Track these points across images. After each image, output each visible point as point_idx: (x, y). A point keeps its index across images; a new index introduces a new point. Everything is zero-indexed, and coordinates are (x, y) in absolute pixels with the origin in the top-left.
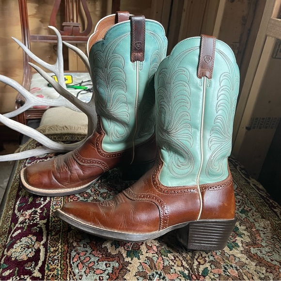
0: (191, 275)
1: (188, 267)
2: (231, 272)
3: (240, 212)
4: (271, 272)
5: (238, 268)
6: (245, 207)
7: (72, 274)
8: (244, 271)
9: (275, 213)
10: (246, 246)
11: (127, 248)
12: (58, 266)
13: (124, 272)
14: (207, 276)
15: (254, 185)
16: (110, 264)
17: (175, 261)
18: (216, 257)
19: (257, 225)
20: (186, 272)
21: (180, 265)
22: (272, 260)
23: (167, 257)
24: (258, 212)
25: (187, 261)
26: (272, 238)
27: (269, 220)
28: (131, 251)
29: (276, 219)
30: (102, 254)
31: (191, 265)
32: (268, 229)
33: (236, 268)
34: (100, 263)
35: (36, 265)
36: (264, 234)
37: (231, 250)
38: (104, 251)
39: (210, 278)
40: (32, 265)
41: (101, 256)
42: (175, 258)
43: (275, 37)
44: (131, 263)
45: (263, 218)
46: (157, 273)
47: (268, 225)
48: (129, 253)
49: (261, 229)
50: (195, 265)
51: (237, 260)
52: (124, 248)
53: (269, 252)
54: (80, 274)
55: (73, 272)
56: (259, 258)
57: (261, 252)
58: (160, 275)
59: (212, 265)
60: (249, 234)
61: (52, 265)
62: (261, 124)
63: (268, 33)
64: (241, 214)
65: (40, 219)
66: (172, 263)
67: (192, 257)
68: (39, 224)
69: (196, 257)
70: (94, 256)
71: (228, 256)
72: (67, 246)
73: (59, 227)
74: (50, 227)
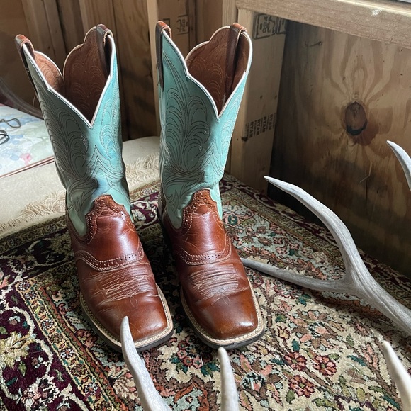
0: (284, 358)
1: (275, 350)
2: (319, 331)
3: (289, 255)
5: (323, 323)
6: (291, 246)
8: (330, 323)
9: (322, 238)
10: (317, 293)
11: (199, 365)
13: (213, 397)
14: (301, 350)
15: (284, 212)
16: (191, 397)
17: (259, 351)
18: (296, 322)
19: (314, 262)
20: (277, 357)
21: (267, 353)
22: (348, 297)
23: (248, 350)
24: (307, 245)
25: (271, 343)
26: (335, 270)
27: (321, 250)
28: (205, 366)
29: (327, 245)
30: (174, 390)
31: (277, 346)
32: (326, 262)
33: (321, 323)
34: (178, 402)
36: (325, 269)
37: (305, 305)
38: (174, 384)
39: (304, 349)
41: (174, 394)
42: (256, 347)
44: (214, 382)
45: (315, 251)
46: (249, 376)
47: (324, 257)
48: (204, 371)
49: (320, 265)
50: (281, 343)
51: (317, 313)
52: (194, 366)
56: (335, 301)
58: (254, 377)
59: (298, 334)
62: (258, 128)
64: (291, 257)
65: (61, 389)
66: (257, 356)
67: (273, 336)
68: (63, 396)
69: (277, 334)
70: (166, 397)
71: (306, 314)
72: (124, 405)
73: (94, 385)
74: (82, 393)
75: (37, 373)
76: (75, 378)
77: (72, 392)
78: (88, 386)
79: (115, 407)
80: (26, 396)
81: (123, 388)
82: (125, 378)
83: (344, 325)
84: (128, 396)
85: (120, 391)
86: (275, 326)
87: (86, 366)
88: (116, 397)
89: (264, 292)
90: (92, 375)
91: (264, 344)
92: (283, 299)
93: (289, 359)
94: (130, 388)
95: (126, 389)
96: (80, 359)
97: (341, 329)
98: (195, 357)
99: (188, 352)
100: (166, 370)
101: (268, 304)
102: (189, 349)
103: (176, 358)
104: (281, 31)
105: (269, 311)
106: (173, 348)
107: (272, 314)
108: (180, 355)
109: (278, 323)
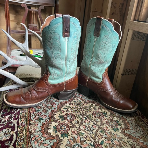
0: (95, 145)
1: (93, 141)
2: (115, 142)
4: (135, 142)
5: (119, 140)
7: (31, 146)
8: (122, 141)
10: (123, 129)
11: (61, 133)
12: (23, 143)
13: (59, 144)
14: (103, 145)
17: (86, 138)
18: (108, 135)
19: (128, 119)
21: (89, 140)
22: (136, 136)
23: (82, 136)
25: (93, 138)
26: (136, 125)
27: (133, 117)
28: (63, 134)
29: (137, 116)
30: (48, 136)
31: (95, 140)
32: (133, 121)
33: (118, 140)
34: (46, 140)
35: (11, 142)
36: (131, 124)
37: (115, 131)
38: (49, 134)
39: (105, 145)
40: (9, 143)
42: (86, 137)
43: (133, 30)
44: (63, 140)
45: (131, 116)
46: (77, 144)
48: (62, 135)
49: (130, 121)
50: (97, 139)
51: (118, 136)
52: (60, 132)
53: (134, 132)
54: (35, 146)
55: (32, 146)
56: (129, 135)
57: (130, 132)
58: (79, 145)
59: (106, 139)
60: (124, 124)
61: (20, 142)
62: (129, 72)
63: (129, 28)
65: (14, 120)
66: (85, 139)
67: (96, 136)
68: (13, 122)
69: (97, 136)
70: (43, 137)
71: (114, 134)
72: (28, 132)
73: (24, 123)
74: (19, 124)
75: (11, 113)
76: (20, 119)
77: (16, 122)
78: (22, 123)
79: (25, 132)
80: (4, 118)
81: (32, 128)
82: (35, 125)
83: (128, 145)
84: (32, 131)
85: (30, 128)
86: (98, 133)
87: (26, 117)
88: (28, 129)
89: (101, 121)
90: (26, 120)
91: (90, 137)
92: (107, 126)
93: (97, 146)
94: (34, 129)
95: (33, 128)
96: (26, 114)
97: (125, 145)
98: (62, 129)
99: (61, 127)
100: (50, 129)
101: (100, 125)
102: (62, 126)
103: (55, 127)
104: (144, 40)
105: (99, 127)
106: (57, 124)
107: (100, 129)
108: (57, 127)
109: (100, 133)
